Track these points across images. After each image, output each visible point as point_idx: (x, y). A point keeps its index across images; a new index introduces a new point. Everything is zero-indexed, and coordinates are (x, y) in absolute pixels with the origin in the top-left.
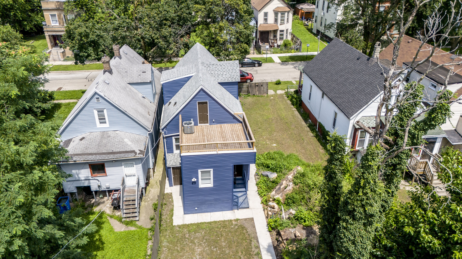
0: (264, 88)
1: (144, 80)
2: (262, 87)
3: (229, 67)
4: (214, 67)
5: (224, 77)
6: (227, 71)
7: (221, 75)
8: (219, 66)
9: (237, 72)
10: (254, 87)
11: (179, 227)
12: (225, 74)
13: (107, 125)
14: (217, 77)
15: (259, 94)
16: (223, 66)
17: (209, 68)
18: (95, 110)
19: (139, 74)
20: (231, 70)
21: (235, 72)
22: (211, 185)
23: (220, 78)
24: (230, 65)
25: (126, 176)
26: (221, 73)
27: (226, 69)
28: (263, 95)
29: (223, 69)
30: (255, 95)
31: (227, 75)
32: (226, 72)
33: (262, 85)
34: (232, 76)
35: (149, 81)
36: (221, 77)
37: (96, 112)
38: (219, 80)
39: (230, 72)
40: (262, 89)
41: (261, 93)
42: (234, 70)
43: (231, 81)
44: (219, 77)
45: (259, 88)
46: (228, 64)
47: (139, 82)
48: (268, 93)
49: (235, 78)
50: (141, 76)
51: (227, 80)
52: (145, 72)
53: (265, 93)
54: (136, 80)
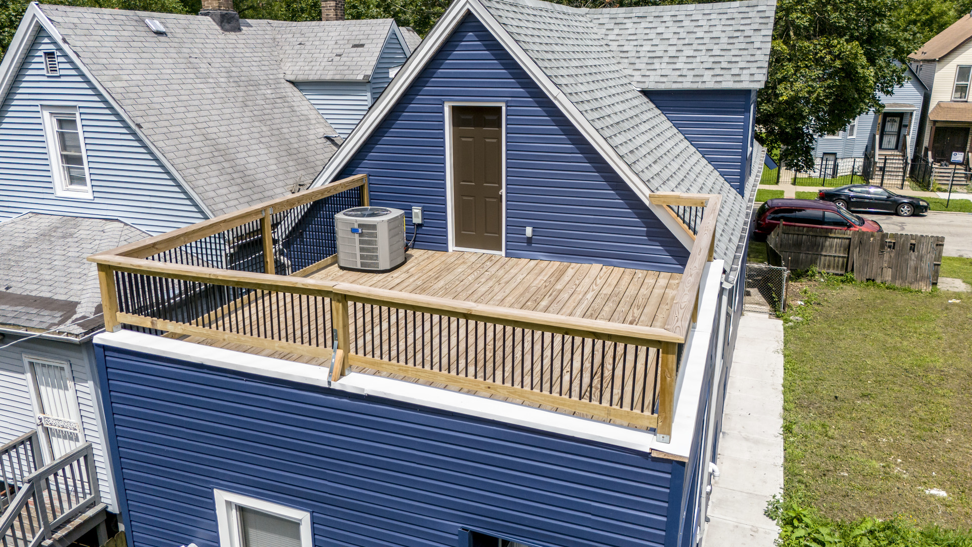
0: (920, 258)
1: (347, 73)
2: (913, 255)
3: (719, 28)
4: (644, 25)
5: (677, 66)
6: (705, 41)
7: (666, 60)
8: (670, 24)
10: (877, 248)
12: (691, 53)
13: (84, 192)
14: (643, 66)
15: (894, 278)
16: (686, 23)
17: (616, 31)
19: (339, 51)
20: (724, 40)
21: (743, 46)
23: (659, 72)
24: (725, 16)
25: (45, 428)
26: (670, 48)
27: (700, 34)
28: (913, 287)
29: (682, 35)
30: (878, 281)
31: (698, 59)
32: (695, 47)
33: (913, 247)
34: (724, 65)
35: (359, 79)
36: (664, 66)
37: (50, 126)
38: (651, 79)
39: (716, 47)
40: (912, 263)
41: (904, 279)
42: (741, 39)
43: (710, 85)
44: (657, 66)
45: (898, 255)
46: (712, 17)
48: (939, 286)
49: (737, 71)
50: (344, 59)
51: (690, 78)
52: (362, 46)
53: (922, 278)
54: (319, 72)
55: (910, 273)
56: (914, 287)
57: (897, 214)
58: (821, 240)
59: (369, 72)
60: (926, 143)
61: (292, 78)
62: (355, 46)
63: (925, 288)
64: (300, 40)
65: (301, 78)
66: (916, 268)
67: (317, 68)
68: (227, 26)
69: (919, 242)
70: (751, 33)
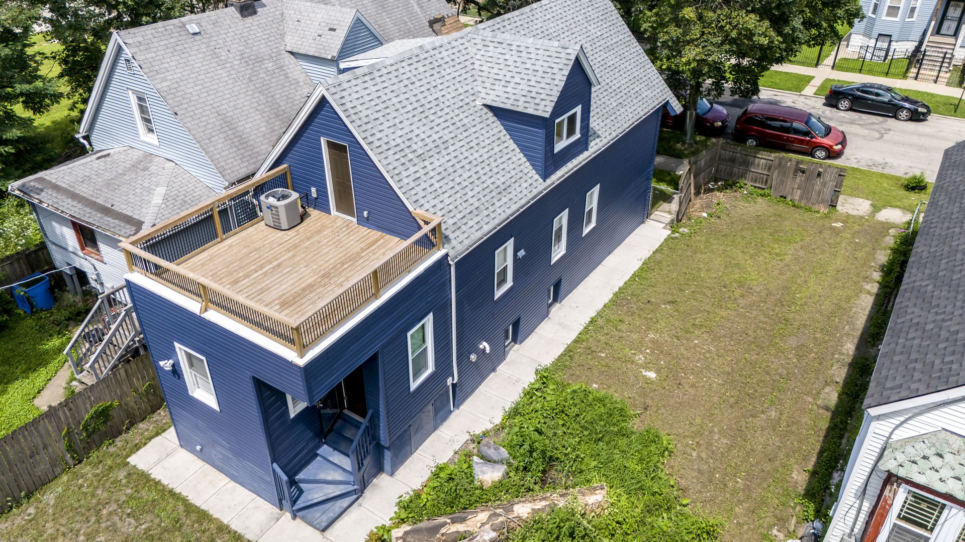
0: (824, 184)
1: (322, 51)
2: (819, 181)
5: (507, 90)
6: (530, 72)
7: (503, 83)
8: (514, 53)
10: (792, 171)
12: (518, 81)
13: (157, 140)
14: (489, 85)
15: (801, 198)
18: (131, 93)
19: (320, 32)
20: (540, 74)
21: (549, 81)
22: (215, 404)
23: (496, 93)
24: (547, 53)
26: (508, 74)
29: (518, 64)
30: (789, 199)
31: (520, 87)
32: (522, 76)
33: (820, 175)
34: (533, 95)
35: (329, 57)
36: (500, 88)
37: (133, 99)
38: (492, 97)
39: (534, 78)
40: (817, 188)
41: (808, 199)
42: (550, 75)
44: (496, 87)
45: (807, 180)
47: (311, 53)
48: (839, 207)
49: (538, 101)
50: (322, 39)
52: (335, 30)
53: (822, 202)
55: (814, 196)
56: (815, 208)
57: (895, 117)
58: (751, 159)
59: (335, 53)
61: (290, 50)
62: (331, 29)
63: (824, 210)
64: (299, 17)
66: (819, 192)
67: (306, 43)
68: (246, 13)
70: (557, 71)
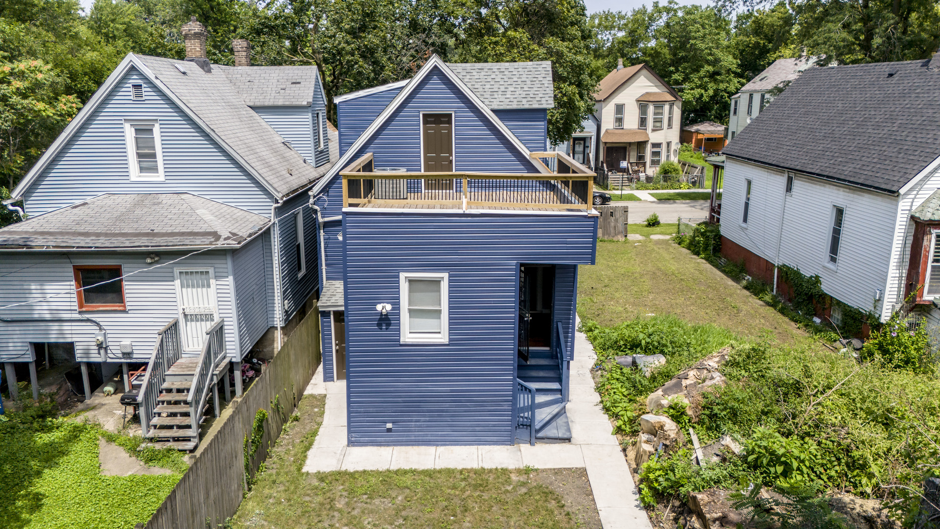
0: (616, 221)
1: (293, 100)
2: (612, 219)
3: (525, 76)
4: (483, 73)
5: (507, 96)
6: (519, 83)
7: (501, 93)
8: (498, 73)
9: (546, 85)
11: (322, 477)
12: (513, 90)
13: (160, 176)
14: (488, 96)
15: (604, 235)
16: (506, 73)
17: (468, 77)
18: (127, 126)
19: (284, 87)
20: (529, 83)
21: (539, 86)
22: (443, 338)
23: (498, 100)
24: (526, 70)
25: (185, 315)
26: (501, 87)
27: (515, 79)
29: (506, 80)
31: (517, 93)
32: (514, 86)
33: (612, 214)
34: (532, 96)
36: (500, 96)
37: (129, 133)
38: (495, 103)
39: (525, 86)
40: (612, 224)
41: (609, 235)
42: (537, 82)
43: (527, 106)
44: (496, 96)
45: (604, 220)
46: (520, 70)
47: (280, 103)
48: (628, 237)
49: (539, 99)
50: (288, 91)
51: (516, 103)
52: (299, 83)
53: (619, 233)
54: (272, 100)
55: (612, 230)
56: (615, 239)
59: (311, 100)
60: (601, 159)
61: (251, 104)
62: (293, 83)
63: (621, 238)
64: (249, 79)
65: (258, 104)
66: (615, 227)
67: (269, 97)
68: (204, 69)
69: (615, 211)
70: (542, 79)
